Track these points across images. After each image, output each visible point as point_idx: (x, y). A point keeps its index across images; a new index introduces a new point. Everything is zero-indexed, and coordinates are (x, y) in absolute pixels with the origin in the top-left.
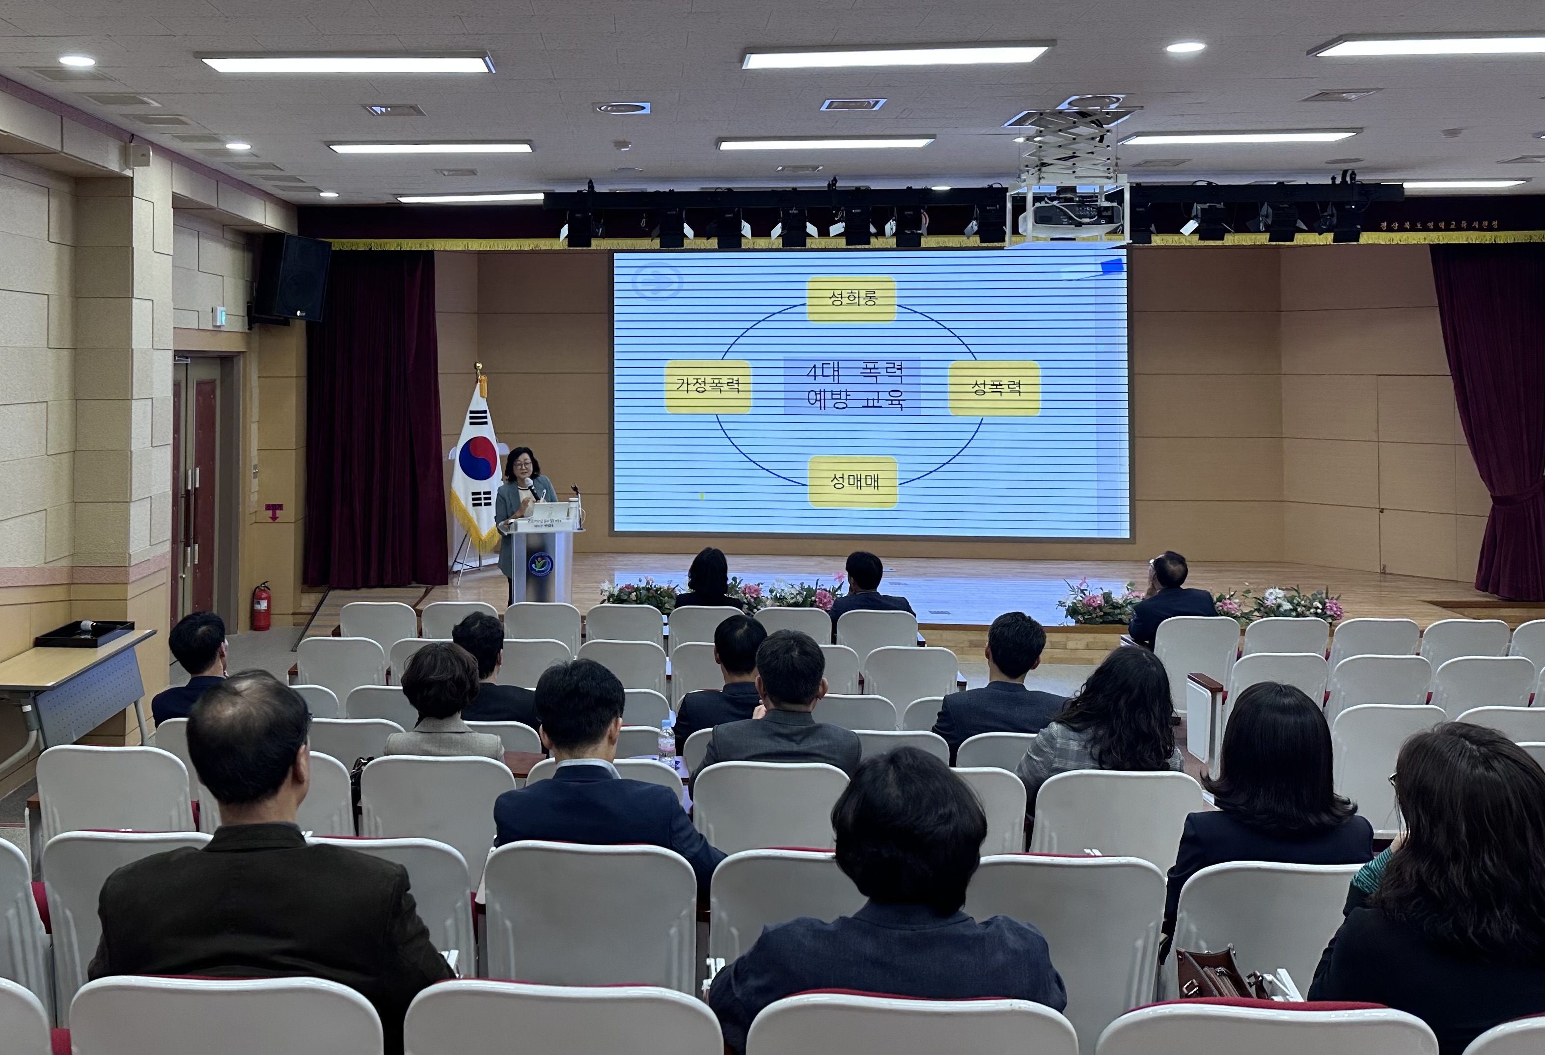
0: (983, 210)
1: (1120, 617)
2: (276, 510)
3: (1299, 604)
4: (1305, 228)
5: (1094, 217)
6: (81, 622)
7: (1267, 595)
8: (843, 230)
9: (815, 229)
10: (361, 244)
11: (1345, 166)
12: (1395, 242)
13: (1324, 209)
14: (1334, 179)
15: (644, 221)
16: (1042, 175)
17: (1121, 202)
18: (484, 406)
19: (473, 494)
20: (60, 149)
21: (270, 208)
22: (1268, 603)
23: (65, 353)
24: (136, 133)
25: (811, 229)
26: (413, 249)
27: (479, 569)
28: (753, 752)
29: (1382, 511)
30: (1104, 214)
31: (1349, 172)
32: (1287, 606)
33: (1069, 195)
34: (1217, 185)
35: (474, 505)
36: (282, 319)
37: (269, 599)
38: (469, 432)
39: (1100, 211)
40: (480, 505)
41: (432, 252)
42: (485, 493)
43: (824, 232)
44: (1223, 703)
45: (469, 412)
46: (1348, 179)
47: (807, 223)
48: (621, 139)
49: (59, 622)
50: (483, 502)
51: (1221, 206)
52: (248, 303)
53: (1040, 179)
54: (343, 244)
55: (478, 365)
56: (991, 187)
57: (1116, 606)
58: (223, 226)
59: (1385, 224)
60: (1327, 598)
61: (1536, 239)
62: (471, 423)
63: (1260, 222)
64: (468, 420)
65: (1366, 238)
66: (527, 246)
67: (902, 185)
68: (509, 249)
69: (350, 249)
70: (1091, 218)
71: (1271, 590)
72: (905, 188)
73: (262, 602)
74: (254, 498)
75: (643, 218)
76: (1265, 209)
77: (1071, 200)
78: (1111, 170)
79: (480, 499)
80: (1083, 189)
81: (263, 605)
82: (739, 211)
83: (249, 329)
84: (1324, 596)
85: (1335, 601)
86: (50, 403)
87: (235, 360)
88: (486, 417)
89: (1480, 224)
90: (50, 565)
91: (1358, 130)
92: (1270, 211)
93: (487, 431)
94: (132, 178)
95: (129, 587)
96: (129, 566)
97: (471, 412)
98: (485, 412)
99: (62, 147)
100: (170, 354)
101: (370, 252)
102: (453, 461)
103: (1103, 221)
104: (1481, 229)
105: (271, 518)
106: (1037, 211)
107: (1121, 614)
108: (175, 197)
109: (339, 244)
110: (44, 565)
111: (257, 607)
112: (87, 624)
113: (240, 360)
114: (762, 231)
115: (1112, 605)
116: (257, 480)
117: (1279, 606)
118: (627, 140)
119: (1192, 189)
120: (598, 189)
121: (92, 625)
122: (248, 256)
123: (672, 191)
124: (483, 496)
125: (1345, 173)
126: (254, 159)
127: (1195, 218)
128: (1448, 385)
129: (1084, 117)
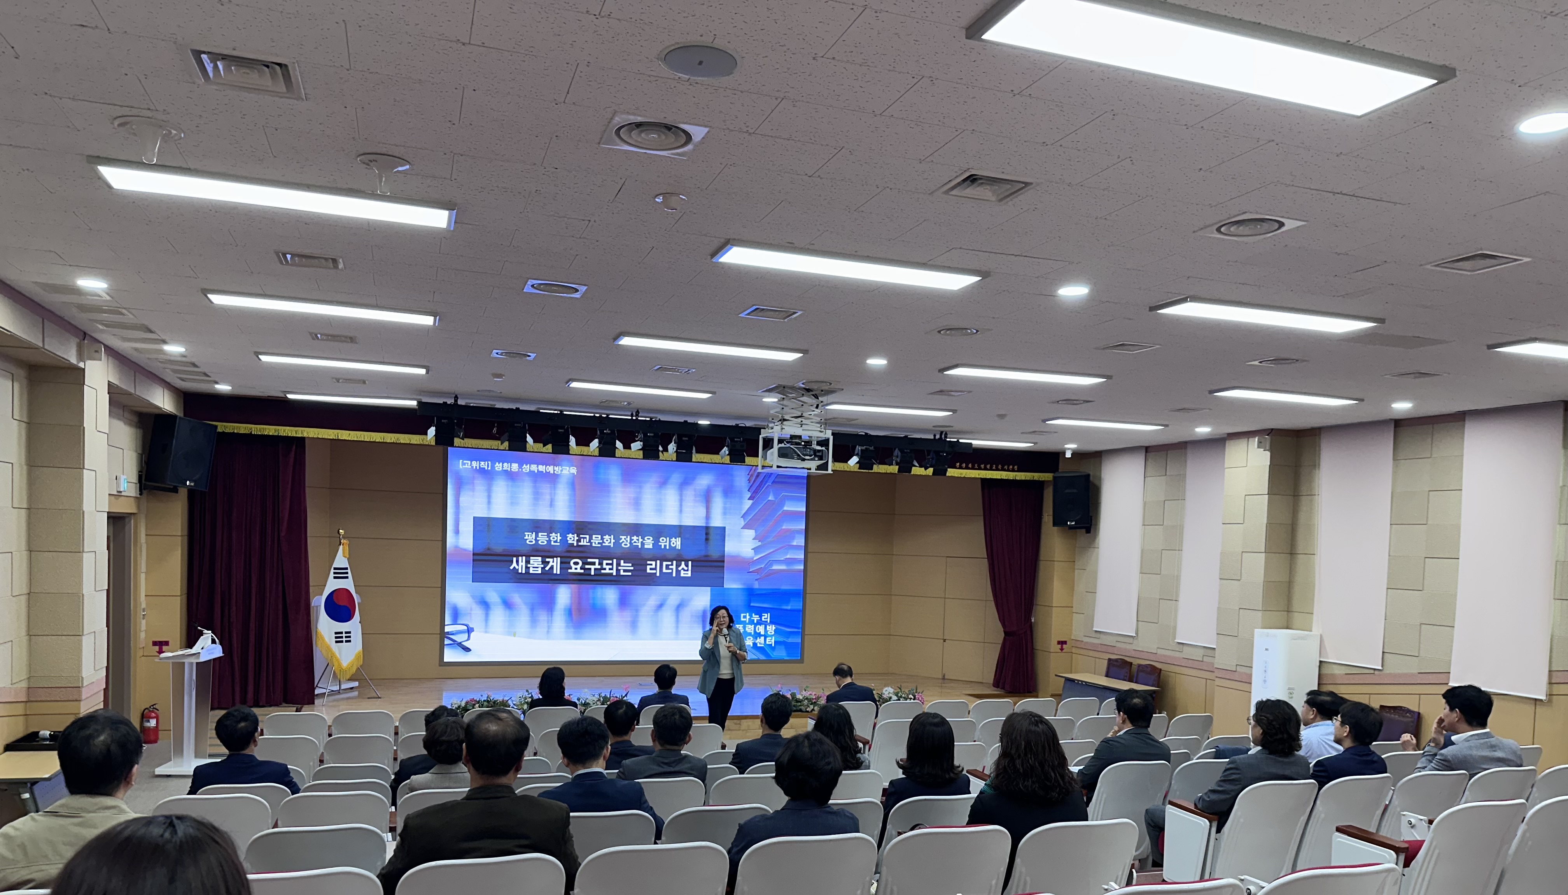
0: (732, 440)
1: (800, 707)
2: (162, 645)
3: (901, 697)
4: (917, 465)
5: (812, 456)
6: (39, 732)
7: (884, 692)
8: (641, 447)
9: (622, 445)
10: (243, 428)
11: (942, 429)
12: (963, 476)
13: (928, 455)
14: (935, 436)
15: (495, 429)
16: (783, 427)
17: (827, 446)
18: (345, 564)
19: (336, 633)
20: (41, 346)
21: (167, 394)
22: (885, 696)
23: (23, 512)
24: (89, 333)
25: (619, 444)
26: (289, 435)
27: (339, 692)
28: (646, 775)
29: (945, 641)
30: (818, 454)
31: (944, 433)
32: (895, 698)
33: (797, 441)
34: (870, 435)
35: (337, 642)
36: (172, 487)
37: (157, 718)
38: (332, 584)
39: (815, 451)
40: (342, 642)
41: (303, 439)
42: (346, 633)
43: (627, 447)
44: (869, 751)
45: (333, 568)
46: (943, 436)
47: (617, 441)
48: (499, 372)
49: (20, 733)
50: (344, 639)
51: (872, 448)
52: (139, 472)
53: (782, 429)
54: (226, 427)
55: (341, 531)
56: (737, 425)
57: (798, 701)
58: (124, 406)
59: (958, 464)
60: (916, 692)
61: (1036, 478)
62: (335, 578)
63: (893, 460)
64: (332, 575)
65: (951, 472)
66: (389, 439)
67: (681, 419)
68: (374, 440)
69: (232, 431)
70: (810, 456)
71: (886, 689)
72: (683, 421)
73: (151, 720)
74: (143, 635)
75: (495, 427)
76: (897, 452)
77: (799, 444)
78: (823, 427)
79: (342, 637)
80: (805, 435)
81: (153, 723)
82: (568, 428)
83: (140, 494)
84: (915, 691)
85: (920, 694)
86: (14, 553)
87: (127, 520)
88: (347, 573)
89: (1008, 467)
90: (15, 686)
91: (954, 411)
92: (900, 453)
93: (348, 584)
94: (84, 369)
95: (82, 703)
96: (83, 687)
97: (335, 569)
98: (347, 569)
99: (44, 344)
100: (106, 515)
101: (250, 435)
102: (318, 607)
103: (816, 459)
104: (1008, 470)
105: (157, 652)
106: (780, 449)
107: (801, 705)
108: (110, 385)
109: (224, 427)
110: (10, 686)
111: (147, 725)
112: (46, 733)
113: (130, 521)
114: (584, 441)
115: (796, 700)
116: (144, 621)
117: (891, 698)
118: (503, 373)
119: (856, 436)
120: (461, 402)
121: (50, 735)
122: (142, 431)
123: (518, 409)
124: (344, 635)
125: (942, 433)
126: (184, 359)
127: (857, 455)
128: (985, 562)
129: (809, 392)
